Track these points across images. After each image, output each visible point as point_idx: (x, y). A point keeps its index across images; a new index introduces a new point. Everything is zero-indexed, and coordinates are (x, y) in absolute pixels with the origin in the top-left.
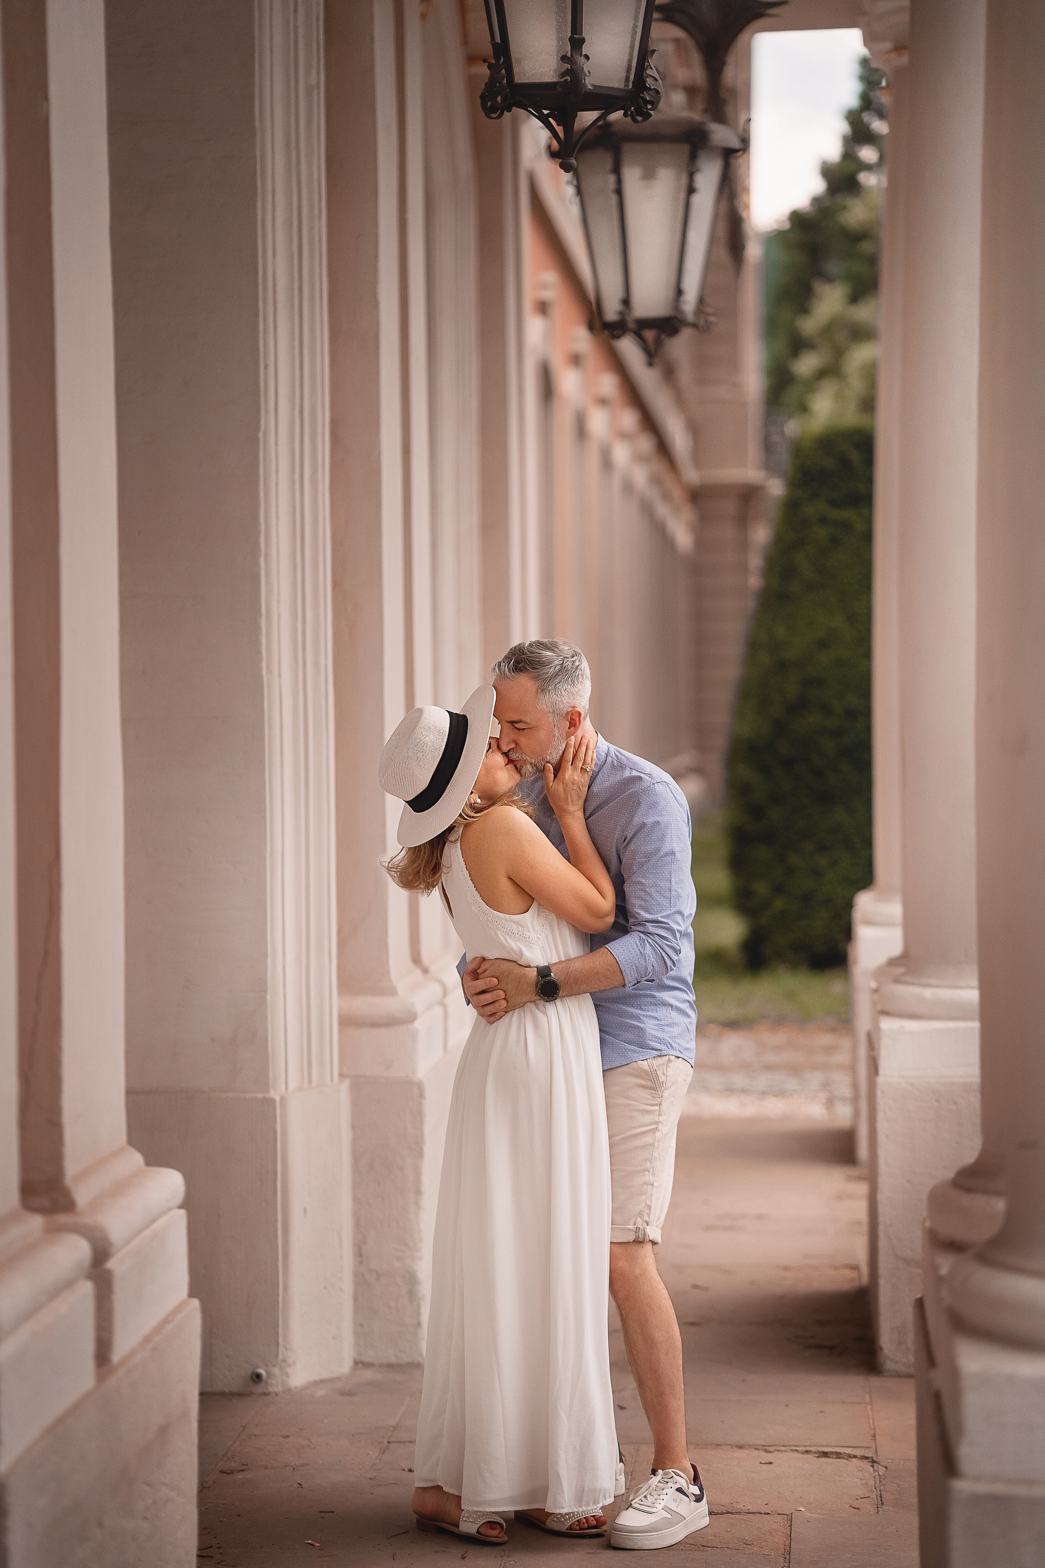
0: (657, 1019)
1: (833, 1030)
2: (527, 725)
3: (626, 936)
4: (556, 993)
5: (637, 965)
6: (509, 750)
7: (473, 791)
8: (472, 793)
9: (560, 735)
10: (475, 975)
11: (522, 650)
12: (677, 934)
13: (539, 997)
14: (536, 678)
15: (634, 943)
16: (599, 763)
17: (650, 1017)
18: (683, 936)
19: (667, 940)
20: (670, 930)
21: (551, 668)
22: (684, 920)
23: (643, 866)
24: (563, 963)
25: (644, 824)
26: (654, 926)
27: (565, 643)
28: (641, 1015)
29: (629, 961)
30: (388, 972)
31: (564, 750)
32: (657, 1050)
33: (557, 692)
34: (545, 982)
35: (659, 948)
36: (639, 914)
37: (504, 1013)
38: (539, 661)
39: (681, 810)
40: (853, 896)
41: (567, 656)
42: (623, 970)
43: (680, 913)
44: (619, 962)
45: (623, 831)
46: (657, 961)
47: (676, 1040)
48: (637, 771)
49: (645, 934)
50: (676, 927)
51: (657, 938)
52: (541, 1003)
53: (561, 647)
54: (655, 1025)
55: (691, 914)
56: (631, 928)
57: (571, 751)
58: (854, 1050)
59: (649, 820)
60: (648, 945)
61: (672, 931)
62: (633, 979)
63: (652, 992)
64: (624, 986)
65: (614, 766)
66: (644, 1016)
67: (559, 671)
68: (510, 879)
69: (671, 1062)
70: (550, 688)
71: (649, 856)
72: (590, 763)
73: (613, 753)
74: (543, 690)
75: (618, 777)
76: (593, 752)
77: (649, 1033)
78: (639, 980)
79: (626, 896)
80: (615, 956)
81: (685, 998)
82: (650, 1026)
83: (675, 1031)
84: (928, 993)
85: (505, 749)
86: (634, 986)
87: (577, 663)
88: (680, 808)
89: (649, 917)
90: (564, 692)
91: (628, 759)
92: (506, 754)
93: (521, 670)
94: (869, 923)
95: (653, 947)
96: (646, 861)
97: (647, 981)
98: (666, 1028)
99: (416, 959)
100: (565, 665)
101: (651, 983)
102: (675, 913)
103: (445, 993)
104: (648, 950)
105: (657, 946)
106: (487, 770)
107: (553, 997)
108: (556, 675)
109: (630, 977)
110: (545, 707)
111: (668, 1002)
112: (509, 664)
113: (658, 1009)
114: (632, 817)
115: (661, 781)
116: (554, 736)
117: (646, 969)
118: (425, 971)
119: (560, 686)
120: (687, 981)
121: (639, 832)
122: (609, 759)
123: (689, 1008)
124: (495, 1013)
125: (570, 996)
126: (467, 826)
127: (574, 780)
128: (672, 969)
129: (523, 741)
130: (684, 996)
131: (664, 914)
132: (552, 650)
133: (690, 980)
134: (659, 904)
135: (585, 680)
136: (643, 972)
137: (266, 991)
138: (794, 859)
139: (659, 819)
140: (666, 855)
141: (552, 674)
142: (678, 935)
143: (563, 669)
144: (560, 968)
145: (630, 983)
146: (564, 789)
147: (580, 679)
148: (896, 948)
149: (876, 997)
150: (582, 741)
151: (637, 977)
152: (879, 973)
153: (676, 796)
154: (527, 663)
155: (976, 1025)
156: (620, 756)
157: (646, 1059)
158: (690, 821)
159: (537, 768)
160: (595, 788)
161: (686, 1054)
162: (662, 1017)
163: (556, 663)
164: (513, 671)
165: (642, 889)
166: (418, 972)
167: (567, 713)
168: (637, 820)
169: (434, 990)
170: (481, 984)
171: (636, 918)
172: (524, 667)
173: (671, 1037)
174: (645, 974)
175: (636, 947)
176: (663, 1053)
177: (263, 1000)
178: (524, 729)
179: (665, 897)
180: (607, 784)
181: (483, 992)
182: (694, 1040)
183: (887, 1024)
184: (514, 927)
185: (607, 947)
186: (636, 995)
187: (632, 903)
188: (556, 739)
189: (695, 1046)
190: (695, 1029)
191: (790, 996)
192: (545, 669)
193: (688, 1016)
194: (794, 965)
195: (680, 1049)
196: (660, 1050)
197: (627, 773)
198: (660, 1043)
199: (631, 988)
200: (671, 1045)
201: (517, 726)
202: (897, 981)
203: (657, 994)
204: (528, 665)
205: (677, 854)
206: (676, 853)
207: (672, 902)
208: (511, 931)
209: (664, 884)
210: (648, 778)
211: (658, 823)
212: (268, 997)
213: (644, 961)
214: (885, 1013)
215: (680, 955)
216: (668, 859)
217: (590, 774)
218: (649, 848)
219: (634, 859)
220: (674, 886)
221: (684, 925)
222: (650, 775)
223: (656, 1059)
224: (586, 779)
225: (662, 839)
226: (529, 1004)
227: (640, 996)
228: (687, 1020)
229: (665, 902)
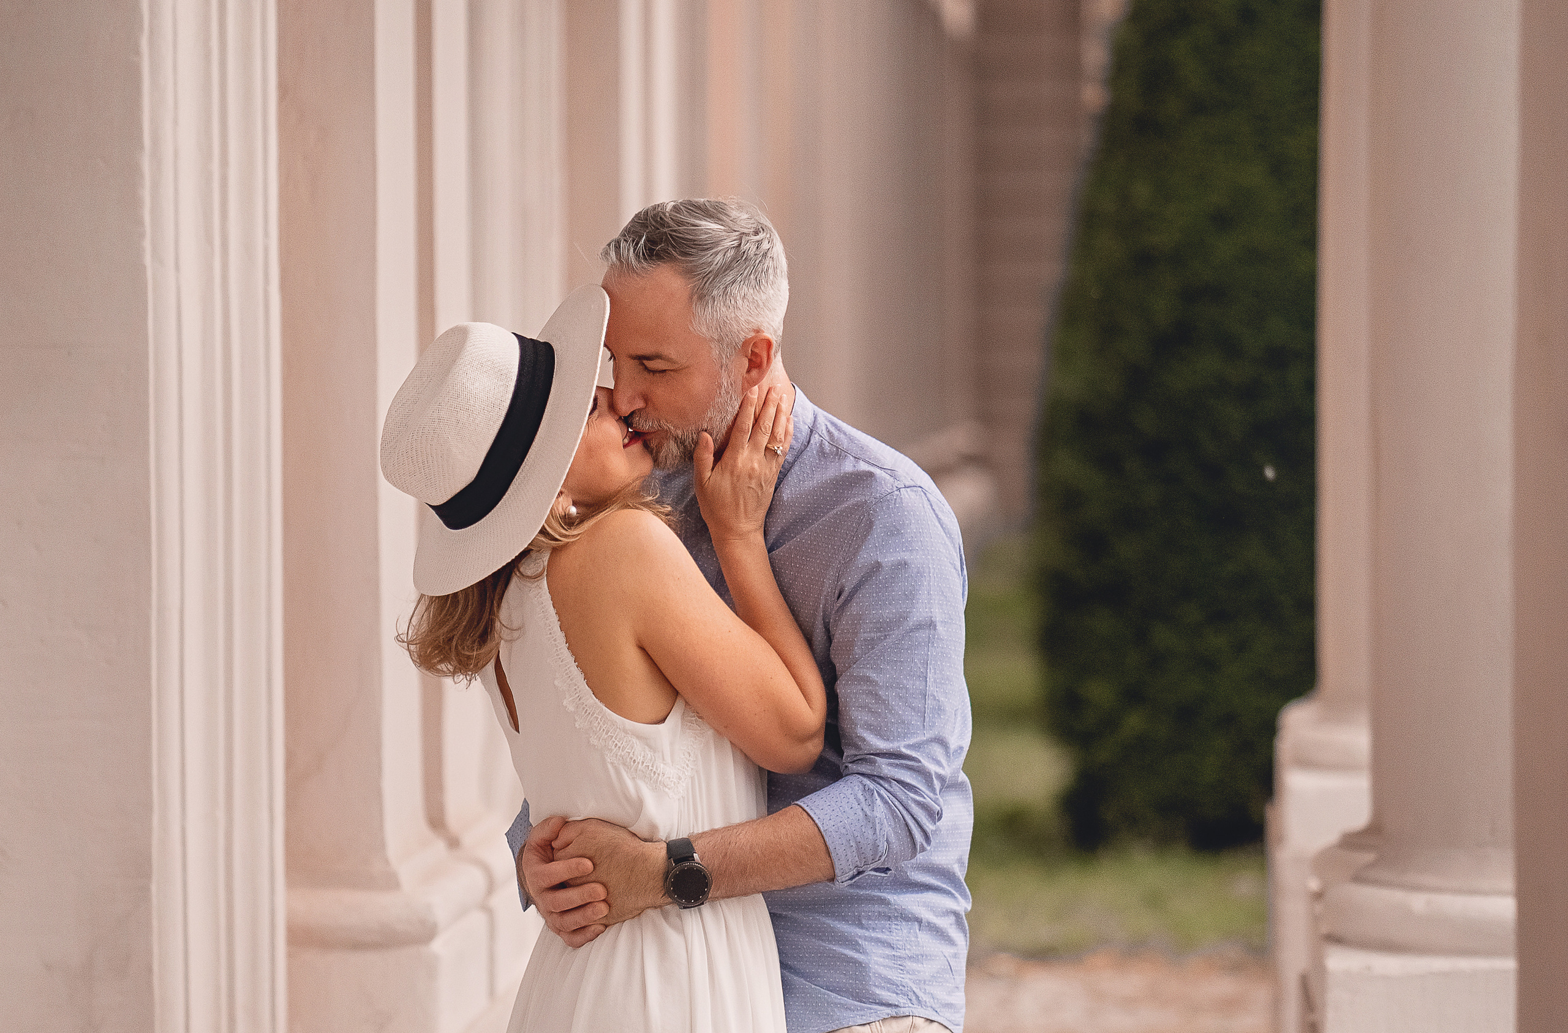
0: (890, 946)
1: (1235, 968)
2: (669, 364)
3: (837, 784)
4: (704, 893)
5: (859, 839)
6: (633, 413)
7: (563, 490)
8: (561, 493)
9: (731, 384)
10: (548, 851)
11: (661, 218)
12: (936, 782)
13: (670, 900)
14: (689, 273)
15: (852, 798)
16: (797, 446)
17: (878, 941)
18: (947, 787)
19: (916, 793)
20: (923, 774)
21: (717, 253)
22: (949, 757)
23: (873, 648)
24: (717, 835)
25: (877, 566)
26: (891, 765)
27: (740, 207)
28: (860, 937)
29: (843, 831)
30: (382, 845)
31: (737, 415)
32: (889, 1005)
33: (728, 301)
34: (682, 871)
35: (901, 808)
36: (864, 740)
37: (601, 928)
38: (695, 241)
39: (948, 543)
40: (1278, 709)
41: (746, 231)
42: (831, 848)
43: (942, 742)
44: (824, 833)
45: (838, 579)
46: (896, 833)
47: (927, 987)
48: (869, 463)
49: (875, 781)
50: (932, 768)
51: (896, 788)
52: (672, 909)
53: (734, 214)
54: (888, 957)
55: (961, 748)
56: (846, 767)
57: (751, 411)
58: (1276, 1005)
59: (888, 559)
60: (879, 801)
61: (926, 775)
62: (851, 867)
63: (883, 894)
64: (832, 879)
65: (824, 453)
66: (865, 938)
67: (731, 261)
68: (642, 649)
69: (918, 1030)
70: (715, 292)
71: (885, 628)
72: (783, 439)
73: (824, 428)
74: (701, 296)
75: (831, 472)
76: (788, 420)
77: (875, 973)
78: (861, 869)
79: (841, 704)
80: (817, 821)
81: (947, 906)
82: (876, 959)
83: (926, 969)
84: (1418, 902)
85: (625, 409)
86: (851, 879)
87: (765, 246)
88: (946, 539)
89: (882, 745)
90: (741, 302)
91: (851, 439)
92: (626, 420)
93: (659, 257)
94: (1306, 763)
95: (890, 806)
96: (879, 638)
97: (876, 870)
98: (909, 965)
99: (436, 820)
100: (743, 248)
101: (883, 875)
102: (931, 741)
103: (491, 887)
104: (880, 811)
105: (897, 803)
106: (589, 450)
107: (697, 899)
108: (727, 268)
109: (845, 862)
110: (704, 330)
111: (912, 914)
112: (637, 244)
113: (893, 926)
114: (856, 552)
115: (912, 483)
116: (720, 387)
117: (876, 847)
118: (454, 843)
119: (735, 289)
120: (954, 873)
121: (867, 580)
122: (816, 438)
123: (954, 926)
124: (584, 927)
125: (728, 897)
126: (555, 551)
127: (753, 469)
128: (923, 849)
129: (661, 392)
130: (947, 903)
131: (912, 741)
132: (717, 220)
133: (961, 873)
134: (903, 722)
135: (779, 278)
136: (869, 854)
137: (148, 876)
138: (1163, 636)
139: (906, 556)
140: (919, 627)
141: (719, 265)
142: (937, 785)
143: (739, 256)
144: (711, 843)
145: (843, 873)
146: (734, 488)
147: (771, 277)
148: (1359, 816)
149: (1319, 908)
150: (769, 396)
151: (858, 863)
152: (1324, 862)
153: (940, 515)
154: (672, 244)
155: (1509, 964)
156: (836, 433)
157: (869, 1024)
158: (965, 567)
159: (685, 447)
160: (787, 494)
161: (948, 1015)
162: (901, 943)
163: (728, 243)
164: (645, 259)
165: (870, 692)
166: (440, 846)
167: (746, 343)
168: (865, 557)
169: (471, 879)
170: (560, 869)
171: (858, 747)
172: (665, 251)
173: (918, 982)
174: (871, 857)
175: (855, 805)
176: (902, 1011)
177: (144, 894)
178: (664, 371)
179: (913, 709)
180: (809, 484)
181: (563, 886)
182: (963, 989)
183: (1338, 961)
184: (638, 746)
185: (802, 804)
186: (852, 897)
187: (850, 718)
188: (723, 391)
189: (964, 1002)
190: (965, 969)
191: (1154, 901)
192: (707, 257)
193: (950, 941)
194: (1163, 842)
195: (934, 1006)
196: (897, 1006)
197: (848, 466)
198: (897, 994)
199: (846, 884)
200: (917, 997)
201: (651, 364)
202: (1358, 878)
203: (891, 897)
204: (674, 247)
205: (940, 628)
206: (938, 624)
207: (927, 719)
208: (631, 755)
209: (916, 685)
210: (888, 477)
211: (903, 565)
212: (154, 888)
213: (870, 832)
214: (1335, 939)
215: (938, 824)
216: (922, 635)
217: (781, 460)
218: (888, 613)
219: (856, 634)
220: (931, 688)
221: (951, 767)
222: (892, 472)
223: (887, 1022)
224: (771, 471)
225: (910, 596)
226: (650, 912)
227: (860, 900)
228: (948, 950)
229: (916, 721)
